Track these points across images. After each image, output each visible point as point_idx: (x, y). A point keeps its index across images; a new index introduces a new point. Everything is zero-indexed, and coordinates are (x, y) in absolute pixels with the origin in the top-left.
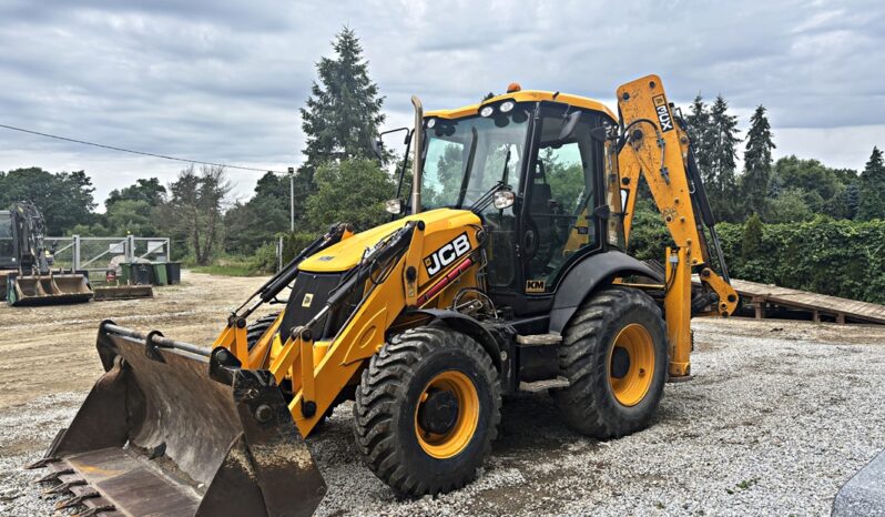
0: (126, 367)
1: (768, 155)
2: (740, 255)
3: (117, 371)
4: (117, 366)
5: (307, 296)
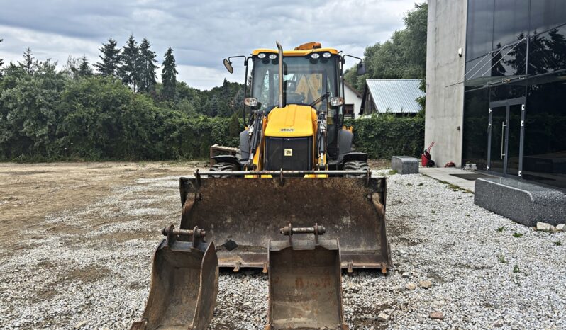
0: (197, 200)
1: (174, 77)
2: (229, 135)
3: (192, 203)
4: (191, 199)
5: (286, 150)
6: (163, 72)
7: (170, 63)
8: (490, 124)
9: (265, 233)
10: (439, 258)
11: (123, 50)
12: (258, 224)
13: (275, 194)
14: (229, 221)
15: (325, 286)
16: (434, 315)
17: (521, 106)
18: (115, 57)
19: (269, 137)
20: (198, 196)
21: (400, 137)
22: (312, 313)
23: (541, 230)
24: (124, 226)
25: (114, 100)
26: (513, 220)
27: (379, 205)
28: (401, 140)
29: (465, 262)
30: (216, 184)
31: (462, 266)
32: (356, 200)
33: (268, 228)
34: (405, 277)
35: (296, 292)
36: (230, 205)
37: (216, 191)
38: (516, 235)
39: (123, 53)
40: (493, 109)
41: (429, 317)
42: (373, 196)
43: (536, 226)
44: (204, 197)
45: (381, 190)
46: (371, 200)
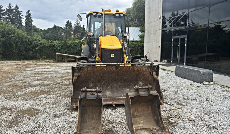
0: (78, 76)
1: (31, 23)
2: (62, 49)
3: (76, 78)
4: (76, 76)
5: (111, 54)
6: (26, 20)
7: (29, 16)
8: (172, 45)
9: (107, 89)
10: (176, 96)
11: (6, 10)
12: (104, 86)
13: (113, 73)
14: (91, 85)
15: (147, 111)
16: (190, 119)
17: (185, 38)
18: (2, 13)
19: (104, 49)
20: (79, 74)
21: (133, 50)
22: (144, 122)
23: (205, 84)
24: (33, 89)
25: (7, 32)
26: (193, 81)
27: (156, 77)
28: (134, 51)
29: (187, 98)
30: (88, 69)
31: (186, 99)
32: (146, 75)
33: (108, 87)
34: (169, 105)
35: (136, 114)
36: (93, 78)
37: (88, 72)
38: (198, 87)
39: (6, 11)
40: (174, 39)
41: (188, 120)
42: (153, 73)
43: (203, 83)
44: (81, 75)
45: (156, 71)
46: (152, 75)
